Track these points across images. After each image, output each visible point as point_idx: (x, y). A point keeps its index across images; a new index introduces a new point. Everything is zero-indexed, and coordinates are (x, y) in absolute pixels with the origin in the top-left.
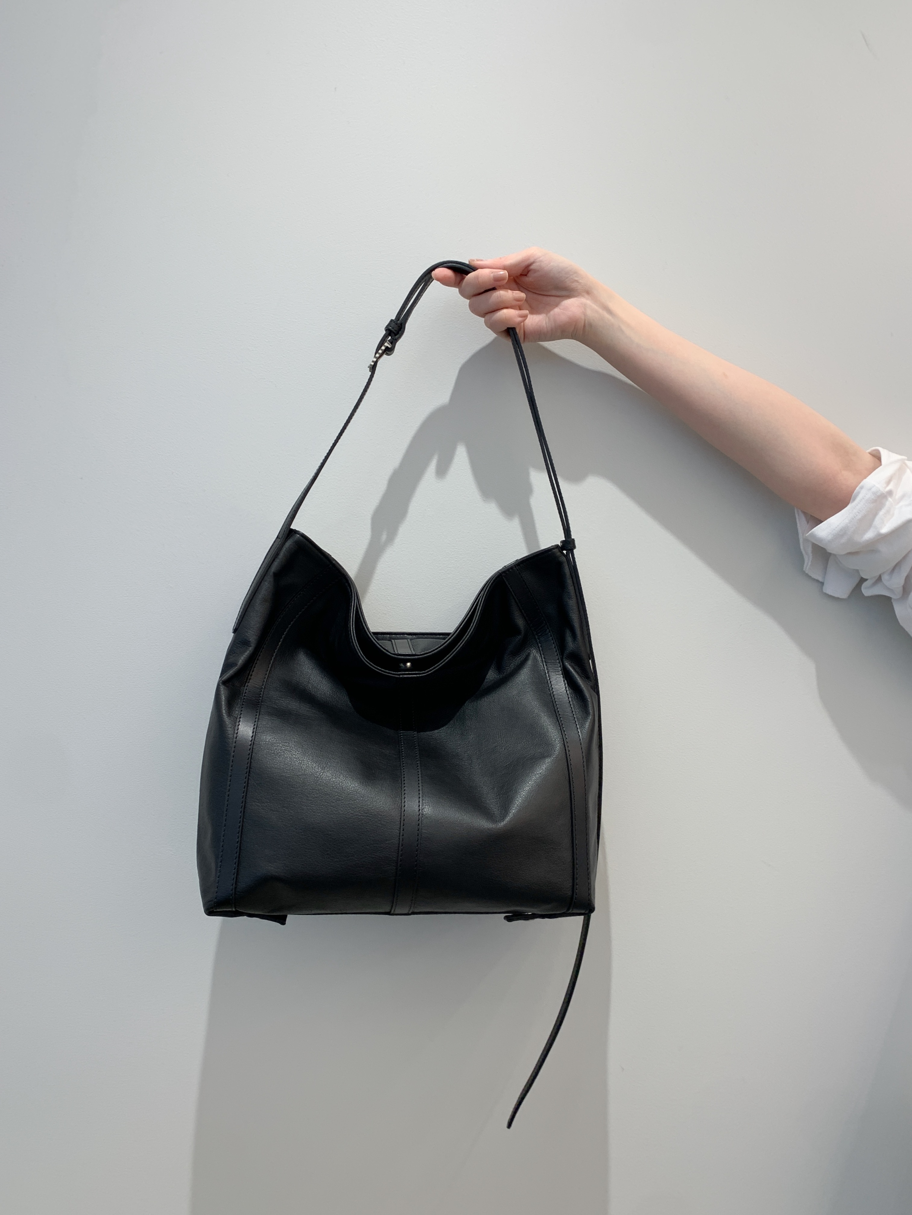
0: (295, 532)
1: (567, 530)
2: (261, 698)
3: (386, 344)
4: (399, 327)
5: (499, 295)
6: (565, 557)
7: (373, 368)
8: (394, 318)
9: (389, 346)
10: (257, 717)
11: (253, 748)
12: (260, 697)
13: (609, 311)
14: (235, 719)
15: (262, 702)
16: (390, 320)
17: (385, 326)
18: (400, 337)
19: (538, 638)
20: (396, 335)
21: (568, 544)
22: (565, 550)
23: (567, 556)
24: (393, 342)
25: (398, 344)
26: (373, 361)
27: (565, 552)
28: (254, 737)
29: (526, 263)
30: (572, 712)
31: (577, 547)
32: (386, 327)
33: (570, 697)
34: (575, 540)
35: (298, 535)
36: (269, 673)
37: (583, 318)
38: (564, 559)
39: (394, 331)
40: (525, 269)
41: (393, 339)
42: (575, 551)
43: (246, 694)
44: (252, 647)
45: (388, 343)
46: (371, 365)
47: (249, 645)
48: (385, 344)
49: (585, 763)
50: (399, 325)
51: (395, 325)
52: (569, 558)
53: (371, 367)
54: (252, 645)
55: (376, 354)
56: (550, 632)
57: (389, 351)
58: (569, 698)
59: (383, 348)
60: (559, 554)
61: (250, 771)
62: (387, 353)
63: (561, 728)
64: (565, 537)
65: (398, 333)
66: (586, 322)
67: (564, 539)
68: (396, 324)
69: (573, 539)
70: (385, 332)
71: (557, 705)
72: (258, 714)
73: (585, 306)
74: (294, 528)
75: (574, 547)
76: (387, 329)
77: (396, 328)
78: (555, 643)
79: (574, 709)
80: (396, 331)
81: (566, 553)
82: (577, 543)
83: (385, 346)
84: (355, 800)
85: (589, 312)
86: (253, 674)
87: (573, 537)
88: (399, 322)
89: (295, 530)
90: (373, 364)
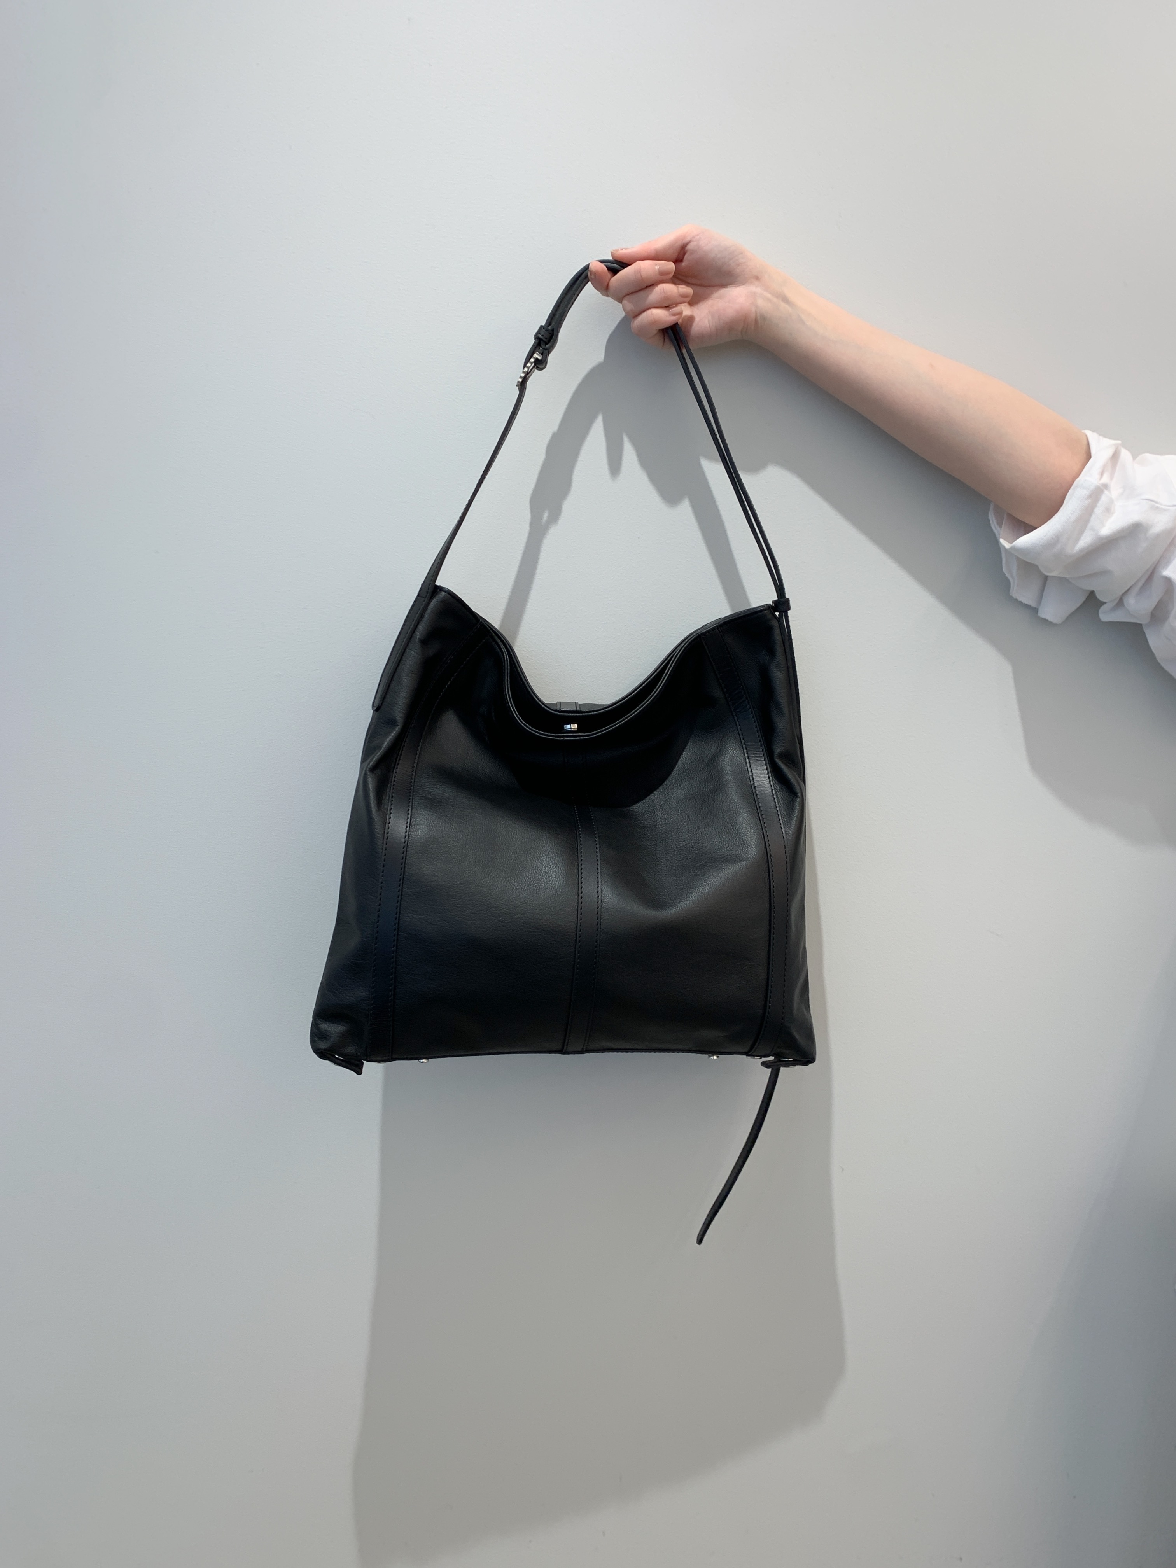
0: (440, 589)
1: (780, 589)
2: (412, 788)
3: (536, 355)
4: (550, 333)
5: (662, 290)
6: (777, 620)
7: (522, 385)
8: (543, 324)
9: (539, 358)
10: (410, 812)
11: (407, 851)
12: (411, 786)
13: (786, 300)
14: (385, 815)
15: (413, 792)
16: (539, 326)
17: (535, 334)
18: (552, 347)
19: (736, 715)
20: (546, 344)
21: (782, 604)
22: (778, 612)
23: (779, 619)
24: (546, 353)
25: (552, 357)
26: (521, 377)
27: (777, 614)
28: (407, 838)
29: (680, 243)
30: (776, 807)
31: (792, 608)
32: (535, 336)
33: (773, 788)
34: (790, 599)
35: (444, 593)
36: (419, 758)
37: (753, 309)
38: (775, 623)
39: (544, 339)
40: (681, 251)
41: (544, 349)
42: (789, 612)
43: (395, 783)
44: (399, 727)
45: (537, 354)
46: (518, 382)
47: (395, 724)
48: (534, 356)
49: (789, 870)
50: (551, 332)
51: (545, 332)
52: (782, 621)
53: (519, 384)
54: (399, 724)
55: (524, 368)
56: (750, 708)
57: (540, 364)
58: (772, 790)
59: (532, 360)
60: (770, 616)
61: (404, 877)
62: (537, 367)
63: (762, 828)
64: (778, 597)
65: (549, 341)
66: (758, 315)
67: (776, 599)
68: (546, 330)
69: (788, 599)
70: (533, 341)
71: (758, 799)
72: (410, 809)
73: (754, 295)
74: (438, 585)
75: (789, 608)
76: (536, 337)
77: (547, 335)
78: (756, 722)
79: (779, 804)
80: (546, 338)
81: (779, 615)
82: (792, 604)
83: (534, 358)
84: (524, 914)
85: (760, 302)
86: (401, 758)
87: (787, 597)
88: (550, 328)
89: (440, 586)
90: (521, 380)
